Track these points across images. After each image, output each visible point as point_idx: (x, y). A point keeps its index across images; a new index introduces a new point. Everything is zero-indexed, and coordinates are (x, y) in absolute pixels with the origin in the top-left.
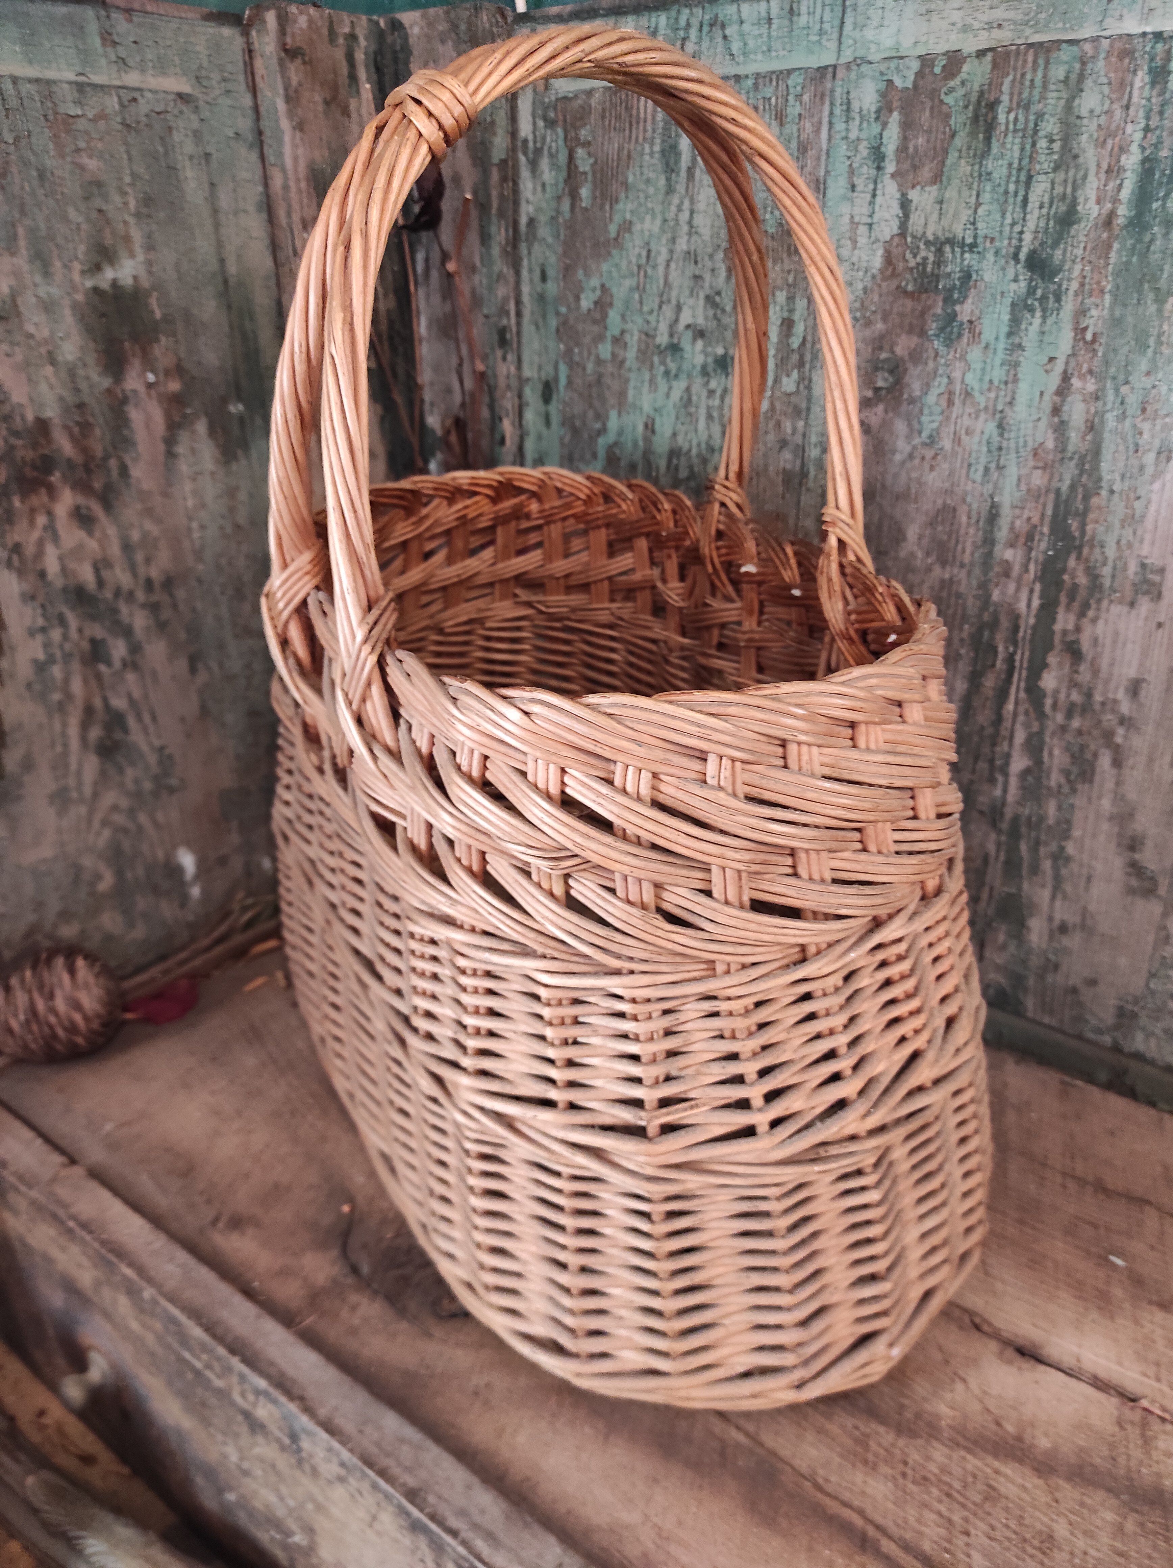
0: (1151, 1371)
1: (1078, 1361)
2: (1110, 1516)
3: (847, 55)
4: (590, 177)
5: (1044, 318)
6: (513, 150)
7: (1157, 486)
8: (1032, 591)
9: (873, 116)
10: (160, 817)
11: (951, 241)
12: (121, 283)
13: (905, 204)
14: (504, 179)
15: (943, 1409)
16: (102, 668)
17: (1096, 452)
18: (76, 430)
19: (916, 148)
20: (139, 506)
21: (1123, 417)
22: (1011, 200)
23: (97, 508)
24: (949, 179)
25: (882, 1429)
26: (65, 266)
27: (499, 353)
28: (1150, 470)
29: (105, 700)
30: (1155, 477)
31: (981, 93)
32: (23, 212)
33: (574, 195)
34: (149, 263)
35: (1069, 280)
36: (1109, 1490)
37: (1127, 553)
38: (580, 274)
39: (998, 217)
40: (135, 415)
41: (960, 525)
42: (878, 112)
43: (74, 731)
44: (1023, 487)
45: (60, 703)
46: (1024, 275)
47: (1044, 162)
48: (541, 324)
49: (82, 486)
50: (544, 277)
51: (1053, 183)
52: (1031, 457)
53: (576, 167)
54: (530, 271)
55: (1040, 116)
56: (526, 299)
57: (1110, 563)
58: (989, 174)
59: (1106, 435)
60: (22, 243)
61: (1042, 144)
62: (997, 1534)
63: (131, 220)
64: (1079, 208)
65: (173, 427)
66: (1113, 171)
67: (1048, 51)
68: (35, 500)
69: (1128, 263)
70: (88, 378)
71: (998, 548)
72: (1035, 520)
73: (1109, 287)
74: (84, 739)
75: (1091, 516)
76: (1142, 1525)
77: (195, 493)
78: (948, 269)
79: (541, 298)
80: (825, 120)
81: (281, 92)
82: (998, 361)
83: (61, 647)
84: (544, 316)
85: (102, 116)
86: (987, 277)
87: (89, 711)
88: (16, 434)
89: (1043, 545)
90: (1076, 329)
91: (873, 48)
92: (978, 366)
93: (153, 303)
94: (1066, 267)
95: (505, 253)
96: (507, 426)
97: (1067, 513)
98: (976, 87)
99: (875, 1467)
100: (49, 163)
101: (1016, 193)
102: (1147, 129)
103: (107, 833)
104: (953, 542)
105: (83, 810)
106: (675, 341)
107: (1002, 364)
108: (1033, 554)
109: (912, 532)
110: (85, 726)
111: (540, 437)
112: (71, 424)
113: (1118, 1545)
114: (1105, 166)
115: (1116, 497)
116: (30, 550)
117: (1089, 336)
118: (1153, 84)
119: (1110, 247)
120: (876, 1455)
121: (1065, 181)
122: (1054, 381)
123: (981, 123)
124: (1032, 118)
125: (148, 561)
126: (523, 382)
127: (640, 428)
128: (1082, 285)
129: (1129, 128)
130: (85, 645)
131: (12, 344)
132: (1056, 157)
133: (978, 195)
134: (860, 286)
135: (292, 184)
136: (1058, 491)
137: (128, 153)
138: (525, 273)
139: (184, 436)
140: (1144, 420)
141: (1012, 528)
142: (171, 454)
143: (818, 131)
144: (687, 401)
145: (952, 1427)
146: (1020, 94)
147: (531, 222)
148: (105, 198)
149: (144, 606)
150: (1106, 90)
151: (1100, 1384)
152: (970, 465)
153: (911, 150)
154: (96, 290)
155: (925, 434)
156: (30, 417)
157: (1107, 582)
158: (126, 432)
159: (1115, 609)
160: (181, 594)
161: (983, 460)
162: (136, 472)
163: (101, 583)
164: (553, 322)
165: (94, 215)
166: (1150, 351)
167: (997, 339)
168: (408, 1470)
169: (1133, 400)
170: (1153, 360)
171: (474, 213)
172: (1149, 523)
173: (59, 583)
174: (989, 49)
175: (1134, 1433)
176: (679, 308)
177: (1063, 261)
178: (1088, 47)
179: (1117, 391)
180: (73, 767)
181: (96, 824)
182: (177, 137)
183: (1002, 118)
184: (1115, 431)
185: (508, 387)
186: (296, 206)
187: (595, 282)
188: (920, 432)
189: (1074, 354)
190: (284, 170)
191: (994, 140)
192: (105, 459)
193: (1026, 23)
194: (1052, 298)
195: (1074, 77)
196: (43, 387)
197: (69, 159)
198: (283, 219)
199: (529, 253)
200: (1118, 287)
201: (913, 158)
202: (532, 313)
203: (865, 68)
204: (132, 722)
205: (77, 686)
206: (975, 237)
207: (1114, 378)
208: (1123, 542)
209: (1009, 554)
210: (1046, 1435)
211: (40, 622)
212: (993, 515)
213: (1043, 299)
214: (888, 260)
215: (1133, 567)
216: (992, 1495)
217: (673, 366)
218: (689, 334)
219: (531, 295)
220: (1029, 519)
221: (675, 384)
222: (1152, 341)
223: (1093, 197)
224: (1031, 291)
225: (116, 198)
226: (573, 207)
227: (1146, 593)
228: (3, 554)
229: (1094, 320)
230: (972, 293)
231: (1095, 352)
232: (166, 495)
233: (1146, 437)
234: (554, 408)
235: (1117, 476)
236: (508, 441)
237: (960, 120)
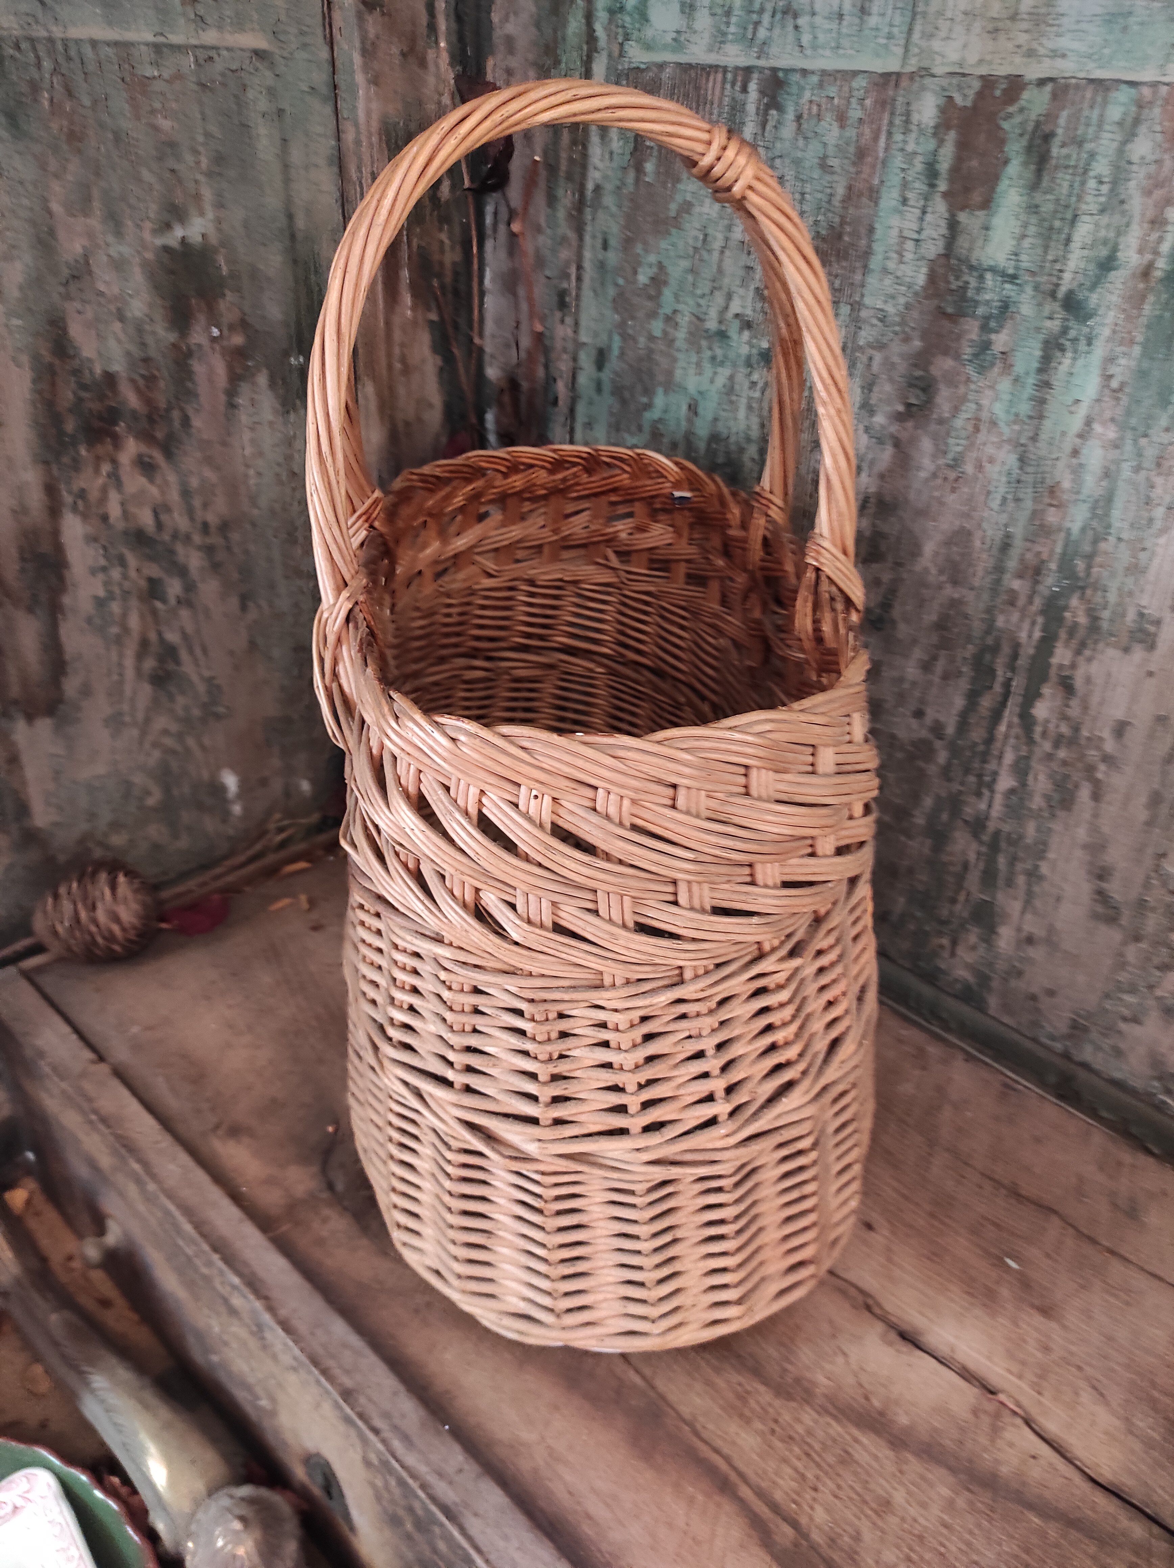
0: (1015, 1368)
1: (953, 1351)
2: (945, 1492)
3: (913, 65)
4: (655, 153)
5: (1074, 359)
7: (1162, 541)
8: (1033, 623)
9: (931, 131)
10: (207, 741)
11: (993, 270)
12: (191, 241)
13: (953, 226)
14: (574, 142)
15: (821, 1379)
17: (1109, 499)
18: (141, 382)
19: (969, 170)
20: (199, 454)
21: (1137, 469)
22: (1054, 236)
23: (158, 456)
24: (997, 207)
25: (762, 1388)
26: (137, 226)
27: (558, 315)
28: (1158, 524)
29: (160, 634)
30: (1164, 531)
31: (1038, 124)
32: (98, 175)
33: (639, 169)
34: (218, 221)
35: (1102, 325)
36: (950, 1469)
37: (1127, 600)
38: (639, 249)
39: (1041, 252)
40: (198, 368)
41: (974, 549)
42: (936, 128)
43: (129, 662)
44: (1037, 521)
45: (118, 636)
46: (1060, 314)
47: (1091, 204)
48: (599, 291)
49: (146, 437)
50: (605, 246)
51: (1097, 225)
52: (1046, 493)
54: (593, 237)
55: (1092, 155)
56: (587, 264)
57: (1110, 608)
58: (1037, 207)
59: (1120, 483)
60: (96, 204)
61: (1091, 184)
62: (841, 1494)
63: (203, 179)
64: (1120, 255)
65: (236, 379)
67: (1108, 89)
68: (100, 449)
69: (1161, 317)
70: (154, 333)
71: (1007, 577)
72: (1046, 555)
73: (1139, 339)
74: (138, 669)
75: (1098, 560)
76: (971, 1503)
77: (253, 441)
78: (987, 297)
79: (601, 266)
80: (885, 128)
81: (357, 44)
82: (1026, 395)
83: (120, 585)
84: (603, 284)
85: (178, 76)
86: (1024, 310)
87: (144, 644)
88: (84, 387)
89: (1049, 581)
90: (1103, 376)
91: (938, 60)
92: (1006, 397)
93: (221, 260)
94: (1101, 312)
95: (570, 216)
96: (561, 387)
97: (1075, 554)
98: (1033, 117)
99: (748, 1421)
100: (126, 124)
101: (1060, 231)
103: (157, 754)
104: (965, 564)
105: (135, 732)
106: (723, 328)
107: (1030, 399)
108: (1039, 588)
109: (929, 548)
110: (139, 658)
111: (591, 403)
112: (137, 378)
113: (946, 1517)
114: (1149, 216)
115: (1122, 546)
116: (94, 495)
117: (1114, 384)
119: (1143, 298)
120: (753, 1411)
121: (1109, 226)
122: (1077, 422)
123: (1034, 154)
124: (1084, 156)
125: (205, 505)
126: (578, 346)
127: (684, 408)
128: (1114, 332)
130: (143, 583)
131: (84, 301)
132: (1102, 199)
133: (1024, 226)
134: (902, 300)
135: (364, 138)
136: (1068, 533)
137: (202, 113)
138: (588, 239)
139: (245, 388)
140: (1159, 474)
141: (1022, 560)
142: (232, 406)
143: (876, 139)
144: (730, 389)
145: (825, 1396)
146: (1075, 129)
147: (598, 188)
148: (179, 158)
149: (199, 548)
150: (1159, 138)
151: (967, 1375)
152: (989, 493)
153: (964, 171)
154: (166, 249)
155: (950, 456)
156: (98, 370)
157: (1105, 625)
158: (189, 384)
159: (1111, 652)
160: (235, 536)
161: (1002, 490)
162: (197, 422)
163: (159, 525)
164: (611, 292)
165: (168, 175)
167: (1027, 373)
168: (347, 1372)
169: (1150, 453)
171: (543, 173)
172: (1151, 575)
173: (120, 525)
174: (1051, 79)
175: (986, 1420)
176: (729, 297)
177: (1098, 305)
178: (1146, 91)
179: (1135, 441)
180: (128, 694)
181: (147, 746)
182: (251, 94)
183: (1055, 151)
184: (1129, 481)
185: (564, 350)
186: (366, 158)
187: (652, 258)
188: (945, 453)
189: (1098, 401)
190: (356, 125)
191: (1044, 173)
192: (168, 410)
193: (1089, 57)
194: (1083, 342)
195: (1129, 120)
196: (112, 343)
197: (144, 121)
198: (353, 174)
199: (593, 219)
200: (1147, 340)
201: (965, 180)
202: (592, 280)
203: (928, 81)
204: (184, 655)
205: (134, 622)
206: (1016, 268)
207: (1134, 429)
208: (1125, 589)
209: (1016, 584)
210: (907, 1413)
211: (102, 562)
212: (1006, 546)
213: (1075, 340)
214: (932, 278)
215: (1131, 616)
216: (846, 1459)
217: (719, 352)
218: (736, 324)
219: (592, 262)
220: (1040, 553)
221: (720, 370)
223: (1134, 246)
224: (1065, 331)
225: (189, 158)
226: (637, 180)
227: (1141, 641)
228: (68, 499)
229: (1121, 370)
230: (1009, 324)
231: (1118, 399)
232: (224, 444)
233: (1158, 491)
234: (606, 376)
235: (1126, 525)
236: (560, 403)
237: (1015, 149)
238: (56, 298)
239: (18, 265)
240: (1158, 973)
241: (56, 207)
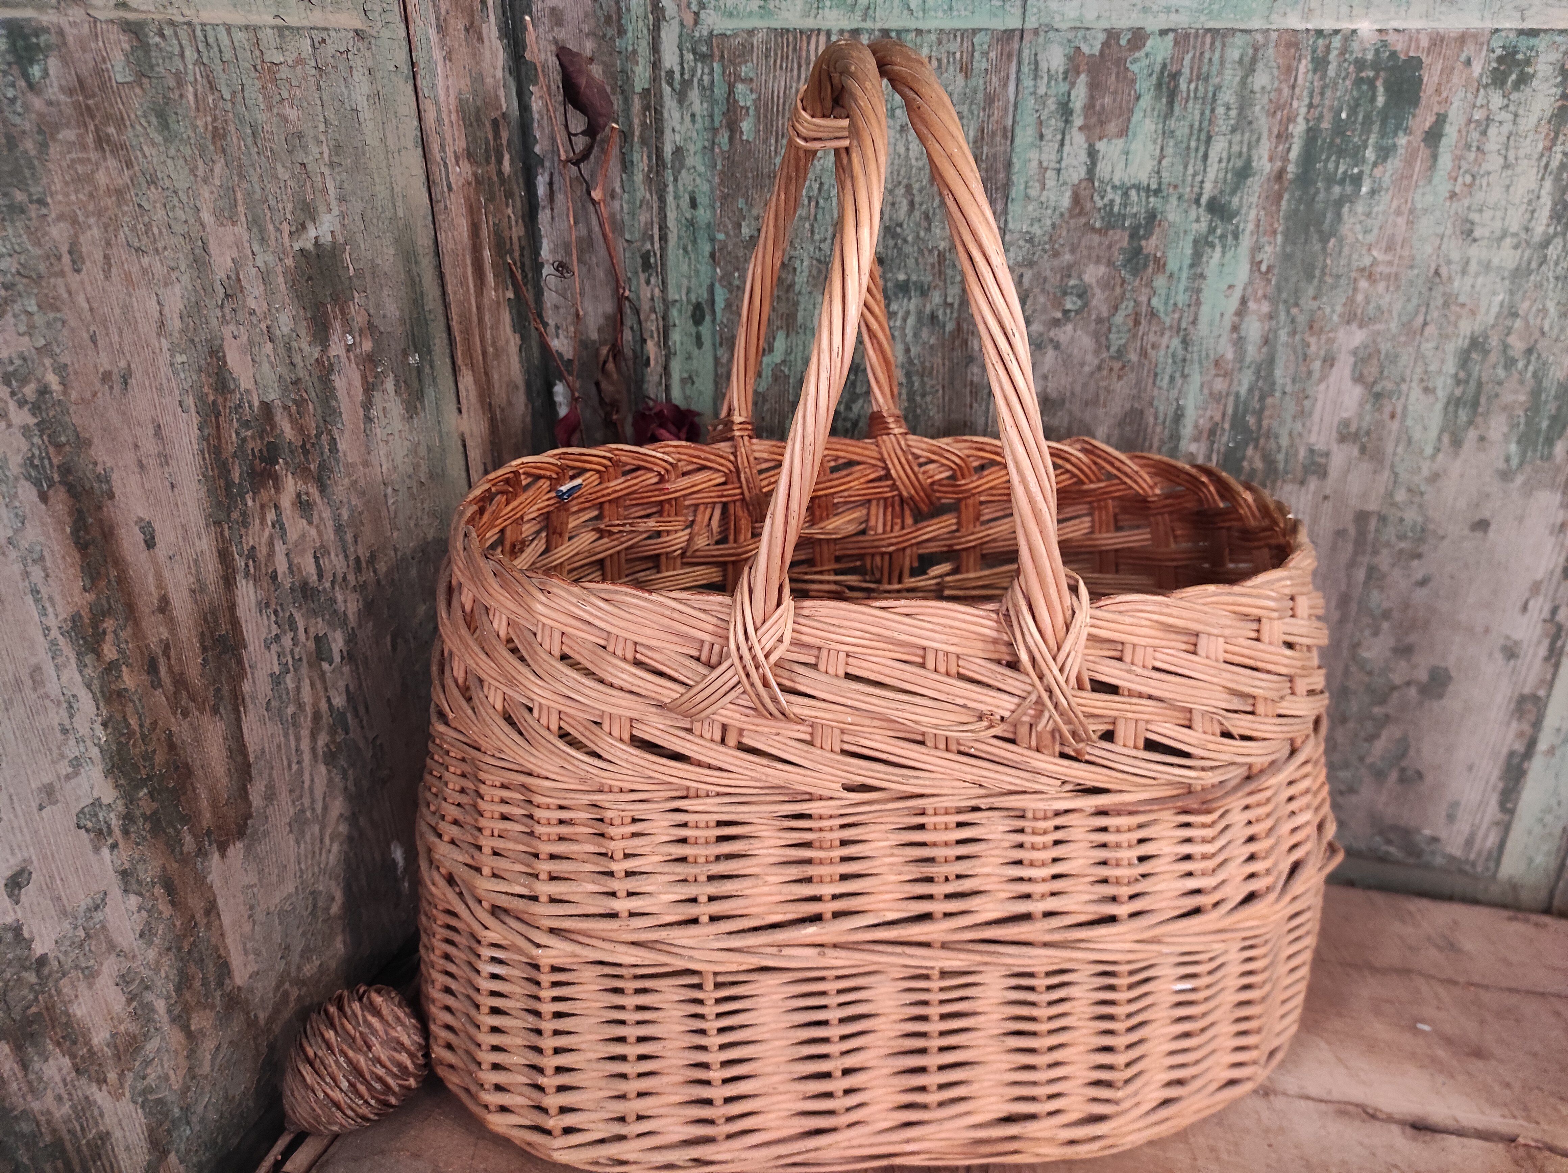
3: (1031, 23)
4: (751, 112)
5: (1224, 253)
6: (655, 79)
7: (1322, 387)
9: (1061, 76)
10: (376, 814)
11: (1137, 187)
12: (322, 241)
13: (1092, 153)
14: (646, 108)
16: (325, 666)
17: (1271, 361)
18: (293, 409)
19: (1103, 106)
20: (346, 481)
21: (1294, 333)
22: (1193, 155)
23: (313, 491)
24: (1135, 135)
26: (278, 230)
27: (643, 277)
28: (1316, 375)
29: (329, 699)
30: (1321, 380)
31: (1164, 66)
32: (241, 176)
33: (733, 127)
34: (343, 215)
35: (1246, 222)
37: (1297, 441)
38: (741, 202)
39: (1181, 168)
40: (339, 382)
41: (1147, 424)
42: (1066, 73)
43: (305, 745)
44: (1206, 391)
45: (294, 715)
46: (1205, 218)
47: (1222, 125)
48: (689, 248)
49: (302, 472)
50: (694, 204)
51: (1230, 143)
52: (1212, 366)
53: (736, 101)
54: (677, 197)
55: (1218, 88)
56: (671, 223)
57: (1284, 451)
58: (1173, 132)
59: (1279, 348)
60: (241, 209)
61: (1220, 110)
63: (327, 171)
64: (1254, 164)
65: (369, 389)
66: (1283, 136)
67: (1224, 36)
68: (264, 495)
69: (1296, 211)
70: (301, 350)
71: (1183, 443)
72: (1218, 418)
73: (1280, 229)
74: (313, 749)
75: (1267, 413)
77: (388, 456)
78: (1135, 210)
79: (691, 223)
80: (1013, 76)
81: (434, 22)
82: (1181, 287)
83: (292, 653)
84: (694, 242)
85: (300, 61)
86: (1171, 217)
87: (317, 716)
88: (246, 425)
89: (1225, 439)
90: (1252, 263)
91: (1058, 18)
92: (1163, 292)
93: (348, 259)
94: (1243, 212)
95: (648, 180)
96: (651, 347)
97: (1246, 411)
98: (1159, 59)
100: (261, 117)
101: (1197, 150)
102: (1310, 106)
103: (336, 847)
104: (1140, 440)
105: (317, 828)
107: (1186, 290)
108: (1216, 446)
110: (313, 736)
111: (689, 357)
112: (289, 403)
114: (1275, 132)
115: (1288, 398)
116: (263, 552)
117: (1264, 268)
118: (1315, 71)
119: (1280, 197)
121: (1241, 142)
122: (1233, 304)
123: (1164, 90)
124: (1211, 89)
125: (356, 538)
126: (667, 304)
128: (1258, 226)
129: (1295, 104)
130: (311, 645)
131: (238, 323)
132: (1233, 122)
133: (1162, 149)
134: (1049, 222)
135: (444, 116)
136: (1237, 395)
137: (321, 98)
138: (670, 198)
139: (377, 396)
140: (1312, 335)
141: (1196, 426)
142: (368, 419)
143: (1005, 85)
146: (1199, 68)
147: (678, 151)
148: (306, 150)
149: (354, 589)
150: (1276, 72)
151: (1482, 1135)
152: (1156, 375)
153: (1098, 108)
154: (302, 252)
155: (1113, 349)
156: (256, 404)
157: (1281, 466)
158: (334, 403)
159: (1288, 487)
161: (1169, 370)
162: (342, 446)
163: (320, 574)
164: (706, 248)
165: (298, 169)
166: (1316, 281)
167: (1181, 269)
169: (1302, 319)
170: (1319, 288)
172: (1316, 417)
173: (288, 582)
174: (1174, 30)
175: (1528, 1165)
177: (1240, 206)
178: (1259, 37)
179: (1288, 312)
180: (307, 784)
181: (327, 840)
182: (356, 77)
183: (1183, 86)
184: (1287, 344)
185: (653, 310)
187: (758, 210)
188: (1108, 348)
189: (1250, 283)
190: (437, 103)
191: (1176, 104)
192: (318, 436)
193: (1202, 11)
194: (1230, 237)
195: (1248, 59)
196: (266, 367)
197: (275, 111)
199: (676, 180)
200: (1288, 229)
201: (1100, 114)
202: (679, 238)
203: (1051, 34)
204: (351, 719)
205: (306, 692)
206: (1160, 184)
207: (1285, 302)
208: (1295, 433)
209: (1195, 448)
211: (275, 630)
212: (1179, 416)
213: (1223, 237)
214: (1076, 199)
215: (1302, 453)
219: (678, 221)
220: (1211, 418)
222: (1317, 273)
223: (1266, 157)
224: (1212, 230)
225: (314, 149)
226: (731, 139)
227: (1314, 472)
228: (240, 562)
229: (1268, 255)
230: (1157, 230)
231: (1269, 281)
232: (366, 464)
233: (1313, 348)
234: (705, 329)
235: (1289, 380)
236: (652, 363)
237: (1145, 86)
238: (214, 323)
239: (177, 289)
240: (1366, 745)
241: (206, 216)
